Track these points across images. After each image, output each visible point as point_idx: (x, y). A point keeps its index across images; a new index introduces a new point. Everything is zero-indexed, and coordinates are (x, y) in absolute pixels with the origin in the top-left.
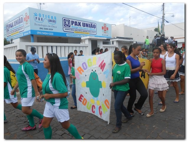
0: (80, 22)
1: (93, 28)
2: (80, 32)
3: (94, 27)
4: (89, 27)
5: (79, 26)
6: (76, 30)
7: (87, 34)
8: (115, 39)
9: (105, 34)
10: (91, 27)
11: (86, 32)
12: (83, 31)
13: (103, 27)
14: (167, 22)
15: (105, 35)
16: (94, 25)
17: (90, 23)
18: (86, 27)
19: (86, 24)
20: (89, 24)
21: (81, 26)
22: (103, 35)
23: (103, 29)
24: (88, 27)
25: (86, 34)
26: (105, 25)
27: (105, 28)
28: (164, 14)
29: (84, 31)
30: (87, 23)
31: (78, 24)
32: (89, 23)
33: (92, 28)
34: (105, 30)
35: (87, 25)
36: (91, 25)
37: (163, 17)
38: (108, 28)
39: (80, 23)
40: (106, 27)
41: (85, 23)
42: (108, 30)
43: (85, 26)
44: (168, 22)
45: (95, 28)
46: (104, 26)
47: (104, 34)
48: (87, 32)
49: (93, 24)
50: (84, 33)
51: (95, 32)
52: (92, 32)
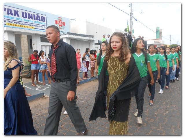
0: (16, 10)
1: (41, 22)
2: (18, 24)
4: (35, 19)
5: (15, 15)
6: (10, 22)
7: (31, 29)
8: (65, 35)
10: (37, 19)
11: (29, 25)
12: (24, 24)
13: (56, 21)
14: (135, 19)
16: (42, 17)
17: (35, 14)
18: (29, 18)
19: (29, 14)
21: (18, 16)
24: (32, 18)
26: (60, 19)
27: (60, 22)
29: (26, 24)
31: (13, 13)
32: (33, 14)
33: (40, 20)
35: (30, 16)
36: (38, 16)
37: (131, 13)
38: (64, 23)
39: (18, 11)
40: (62, 21)
41: (27, 12)
42: (64, 25)
43: (26, 17)
44: (137, 20)
45: (44, 21)
46: (58, 20)
48: (31, 25)
49: (40, 16)
50: (25, 27)
51: (44, 27)
52: (40, 26)
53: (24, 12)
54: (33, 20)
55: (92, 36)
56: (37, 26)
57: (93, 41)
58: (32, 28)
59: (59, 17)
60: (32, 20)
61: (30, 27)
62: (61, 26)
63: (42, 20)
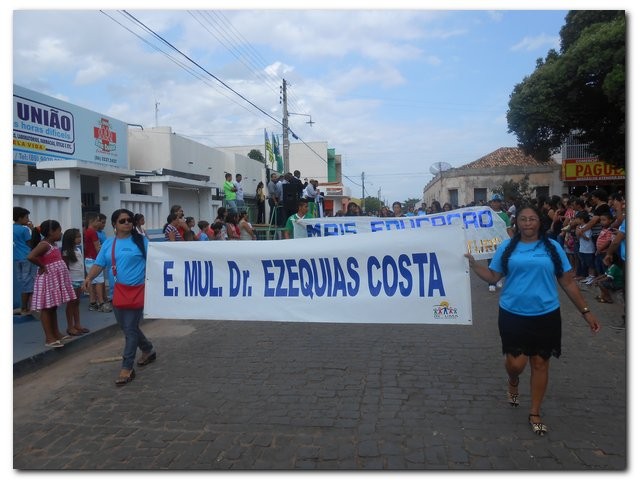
1: (61, 131)
3: (66, 124)
4: (46, 124)
7: (38, 150)
8: (157, 175)
9: (106, 156)
10: (52, 125)
11: (33, 139)
12: (21, 137)
13: (96, 130)
14: (294, 135)
15: (105, 159)
16: (63, 118)
17: (48, 109)
18: (33, 121)
19: (33, 109)
20: (46, 112)
22: (97, 158)
23: (96, 136)
24: (40, 122)
25: (35, 150)
26: (105, 123)
27: (106, 133)
28: (287, 114)
29: (25, 138)
30: (37, 106)
32: (43, 108)
33: (58, 127)
34: (104, 142)
35: (37, 116)
36: (54, 116)
37: (285, 121)
38: (114, 135)
40: (110, 130)
41: (30, 104)
42: (114, 141)
43: (26, 118)
44: (297, 138)
45: (68, 129)
46: (100, 127)
47: (101, 155)
48: (37, 140)
49: (60, 114)
50: (23, 144)
51: (69, 146)
52: (58, 144)
53: (24, 102)
54: (43, 126)
55: (207, 179)
56: (53, 144)
57: (209, 189)
58: (41, 147)
59: (102, 119)
60: (39, 126)
61: (37, 147)
62: (107, 143)
63: (63, 128)
